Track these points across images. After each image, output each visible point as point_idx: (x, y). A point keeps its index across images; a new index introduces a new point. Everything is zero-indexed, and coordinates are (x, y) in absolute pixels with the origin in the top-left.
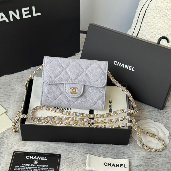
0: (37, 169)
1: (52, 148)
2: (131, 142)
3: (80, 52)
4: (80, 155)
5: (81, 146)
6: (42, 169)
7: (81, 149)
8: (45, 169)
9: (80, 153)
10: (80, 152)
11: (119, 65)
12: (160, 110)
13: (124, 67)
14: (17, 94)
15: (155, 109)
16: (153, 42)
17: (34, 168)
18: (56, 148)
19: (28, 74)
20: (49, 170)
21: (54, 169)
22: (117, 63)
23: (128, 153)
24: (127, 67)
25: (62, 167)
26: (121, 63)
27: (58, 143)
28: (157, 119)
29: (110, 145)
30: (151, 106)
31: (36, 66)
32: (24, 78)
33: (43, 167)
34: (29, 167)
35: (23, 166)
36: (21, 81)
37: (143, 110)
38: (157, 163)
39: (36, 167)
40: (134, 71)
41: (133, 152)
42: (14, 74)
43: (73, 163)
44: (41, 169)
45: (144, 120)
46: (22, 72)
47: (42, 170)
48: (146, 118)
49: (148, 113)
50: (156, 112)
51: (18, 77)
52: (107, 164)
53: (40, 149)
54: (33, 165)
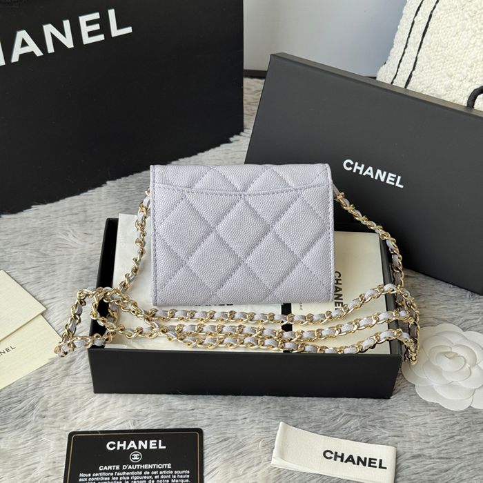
0: (142, 478)
1: (179, 414)
2: (400, 390)
3: (242, 133)
4: (260, 430)
5: (259, 403)
6: (157, 475)
7: (259, 413)
8: (164, 475)
9: (258, 424)
10: (257, 422)
11: (358, 171)
12: (477, 296)
13: (374, 175)
14: (72, 260)
15: (464, 291)
16: (455, 102)
17: (135, 476)
18: (191, 412)
19: (100, 200)
20: (176, 475)
21: (188, 472)
22: (353, 166)
23: (394, 422)
24: (381, 175)
25: (209, 467)
26: (363, 166)
27: (195, 396)
28: (469, 322)
29: (342, 400)
30: (452, 286)
31: (120, 178)
32: (89, 212)
33: (159, 470)
34: (119, 474)
35: (102, 471)
36: (82, 223)
37: (430, 297)
38: (474, 447)
39: (139, 470)
40: (402, 187)
41: (407, 418)
42: (61, 202)
43: (241, 453)
44: (153, 476)
45: (433, 325)
46: (83, 196)
47: (156, 477)
48: (439, 319)
49: (442, 304)
50: (466, 302)
51: (71, 209)
52: (333, 456)
53: (146, 416)
54: (130, 467)
